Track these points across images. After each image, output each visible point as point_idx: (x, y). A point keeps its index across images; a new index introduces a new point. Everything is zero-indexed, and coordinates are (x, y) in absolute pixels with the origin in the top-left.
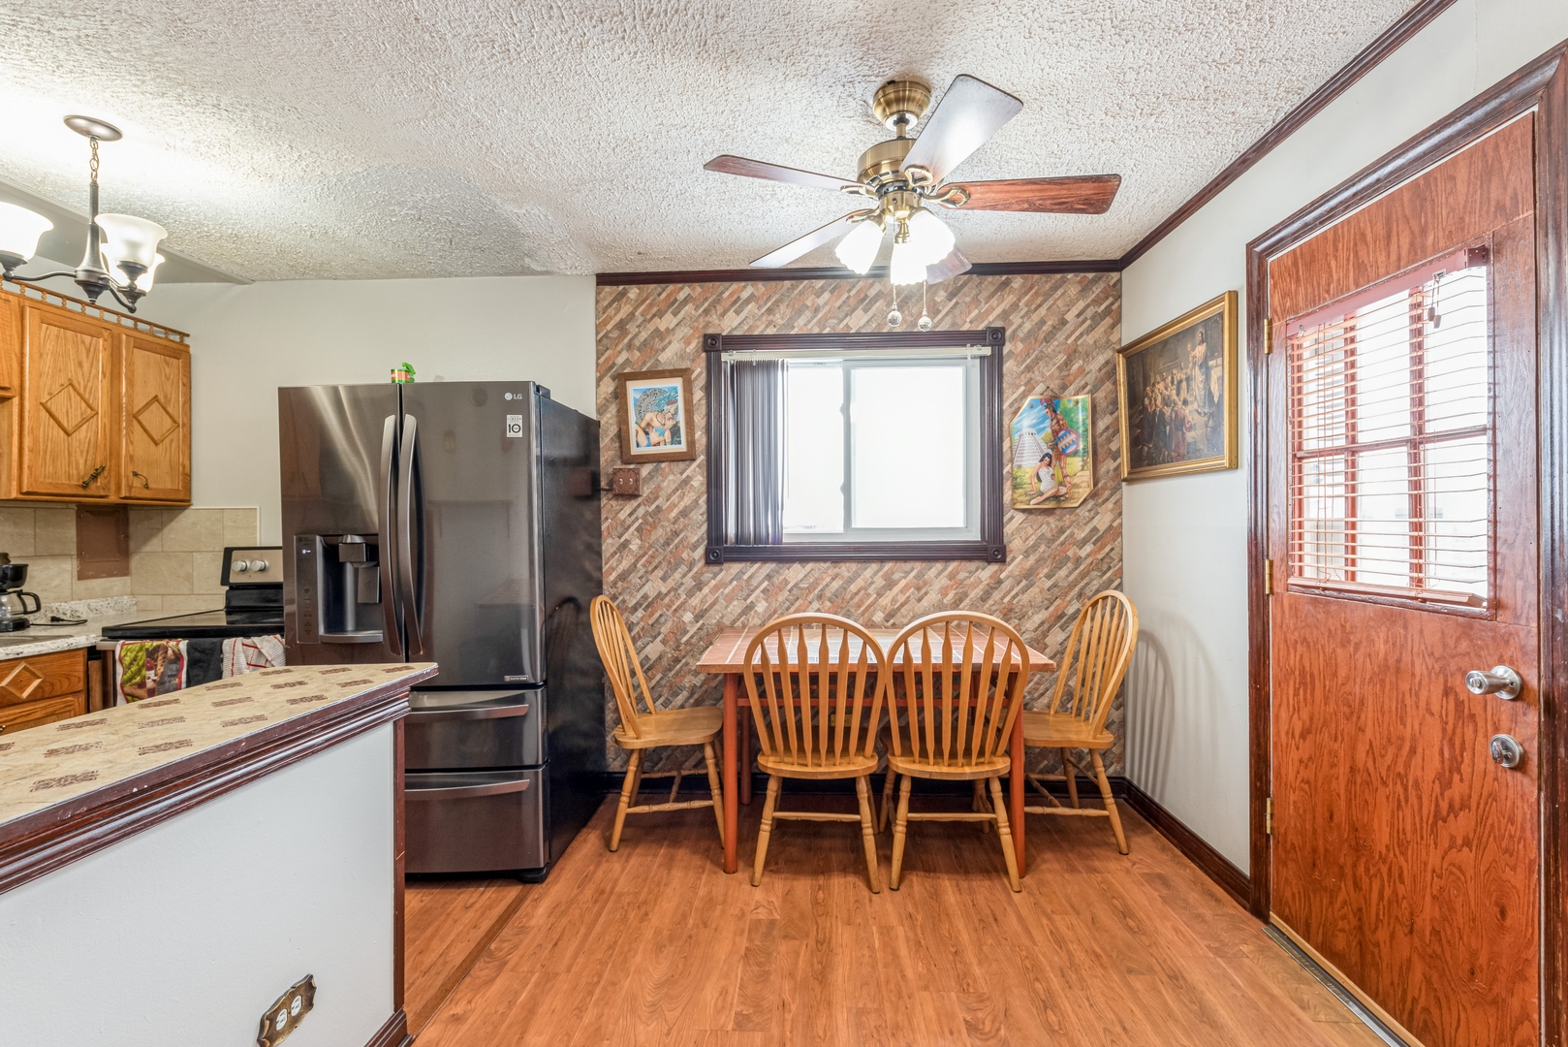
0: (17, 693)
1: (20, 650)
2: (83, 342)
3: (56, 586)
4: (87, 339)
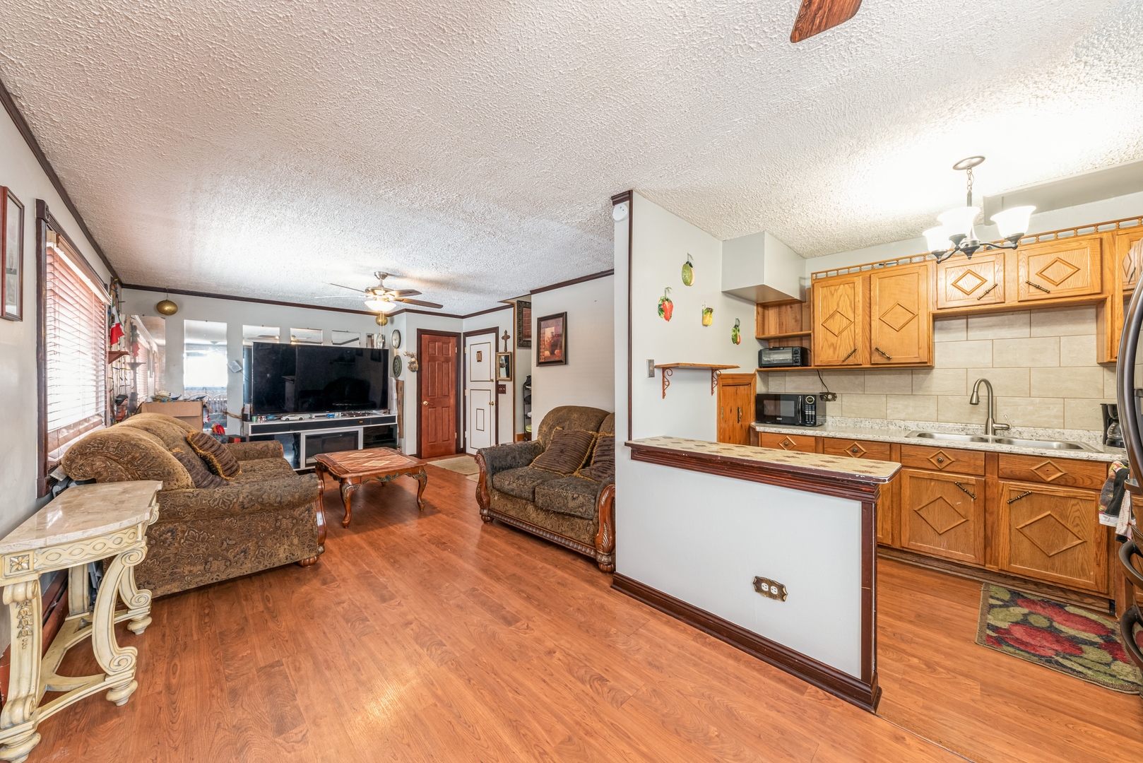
0: (1043, 477)
1: (1045, 452)
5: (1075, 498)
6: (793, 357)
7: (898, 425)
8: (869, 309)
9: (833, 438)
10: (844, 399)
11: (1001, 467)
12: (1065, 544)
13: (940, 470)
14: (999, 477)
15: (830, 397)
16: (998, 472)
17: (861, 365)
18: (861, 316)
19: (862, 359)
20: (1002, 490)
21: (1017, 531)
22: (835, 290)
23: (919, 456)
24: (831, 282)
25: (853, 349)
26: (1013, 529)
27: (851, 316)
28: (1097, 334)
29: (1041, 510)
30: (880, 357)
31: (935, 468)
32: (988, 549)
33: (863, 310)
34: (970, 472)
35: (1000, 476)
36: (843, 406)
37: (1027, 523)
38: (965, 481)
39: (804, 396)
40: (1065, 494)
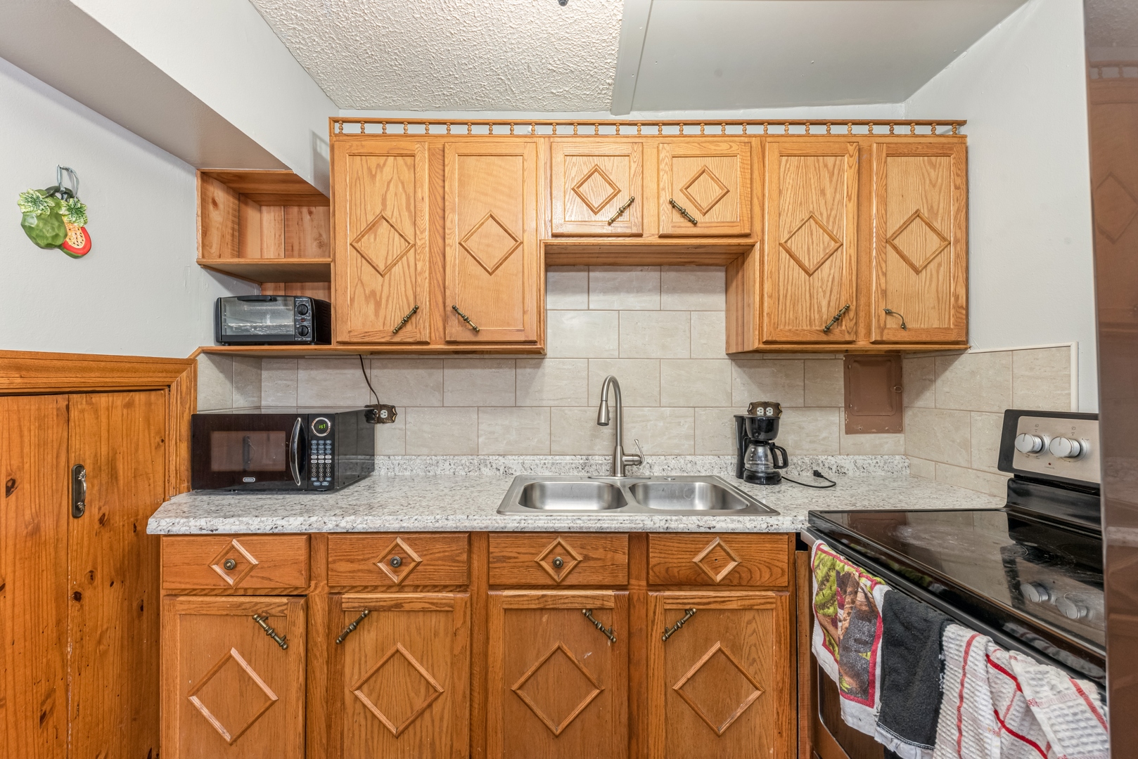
0: (711, 574)
1: (714, 523)
2: (826, 166)
3: (824, 439)
4: (830, 160)
5: (750, 608)
6: (295, 321)
7: (494, 466)
8: (441, 222)
9: (347, 533)
10: (409, 419)
11: (653, 561)
12: (738, 703)
13: (558, 586)
14: (649, 585)
15: (384, 414)
16: (648, 573)
17: (427, 343)
18: (427, 233)
19: (428, 330)
20: (654, 613)
21: (675, 695)
22: (378, 165)
23: (522, 558)
24: (370, 145)
25: (412, 306)
26: (669, 691)
27: (409, 231)
28: (728, 310)
29: (708, 643)
30: (461, 328)
31: (550, 582)
32: (634, 742)
33: (432, 221)
34: (607, 581)
35: (651, 582)
36: (408, 433)
37: (690, 674)
38: (598, 603)
39: (307, 418)
40: (740, 603)
